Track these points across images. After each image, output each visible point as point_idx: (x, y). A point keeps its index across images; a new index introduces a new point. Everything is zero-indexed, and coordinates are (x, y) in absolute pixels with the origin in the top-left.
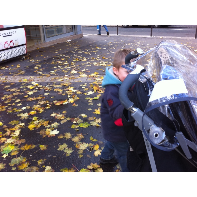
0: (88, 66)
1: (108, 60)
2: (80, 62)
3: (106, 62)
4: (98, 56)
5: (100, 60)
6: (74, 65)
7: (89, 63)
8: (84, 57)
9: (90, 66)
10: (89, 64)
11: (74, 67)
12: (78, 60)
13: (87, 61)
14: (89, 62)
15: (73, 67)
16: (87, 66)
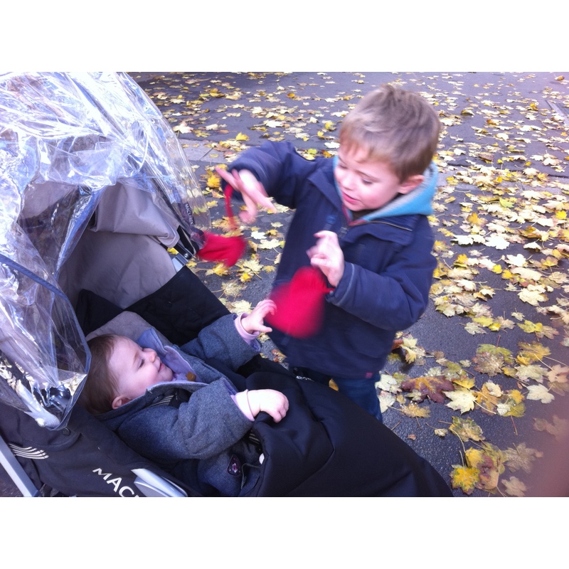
0: (234, 115)
1: (300, 103)
2: (220, 100)
3: (290, 111)
4: (280, 88)
5: (278, 100)
6: (196, 109)
7: (241, 106)
8: (238, 89)
9: (239, 115)
10: (238, 110)
11: (193, 113)
12: (217, 95)
13: (240, 100)
14: (241, 104)
15: (189, 113)
16: (229, 115)
